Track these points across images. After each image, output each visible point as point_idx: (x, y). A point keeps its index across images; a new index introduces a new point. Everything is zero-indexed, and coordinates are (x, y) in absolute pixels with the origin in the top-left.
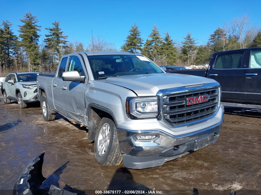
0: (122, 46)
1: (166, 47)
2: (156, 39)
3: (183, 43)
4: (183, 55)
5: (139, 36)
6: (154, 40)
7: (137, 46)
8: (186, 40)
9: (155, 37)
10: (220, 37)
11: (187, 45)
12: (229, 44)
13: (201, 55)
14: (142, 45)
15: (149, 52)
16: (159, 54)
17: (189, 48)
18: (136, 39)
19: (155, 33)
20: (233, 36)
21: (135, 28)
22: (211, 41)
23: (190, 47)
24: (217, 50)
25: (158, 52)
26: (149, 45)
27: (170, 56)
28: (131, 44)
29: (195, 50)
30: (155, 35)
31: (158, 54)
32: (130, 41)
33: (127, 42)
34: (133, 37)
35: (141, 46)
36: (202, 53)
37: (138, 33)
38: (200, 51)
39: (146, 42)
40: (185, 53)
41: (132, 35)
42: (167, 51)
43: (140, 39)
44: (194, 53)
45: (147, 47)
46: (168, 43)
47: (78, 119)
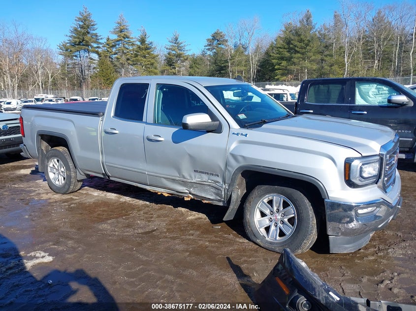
0: (61, 44)
1: (143, 53)
2: (124, 38)
3: (167, 49)
4: (168, 68)
5: (94, 30)
6: (121, 40)
7: (92, 47)
8: (171, 44)
9: (123, 35)
10: (220, 44)
11: (174, 52)
12: (235, 56)
13: (196, 69)
14: (101, 46)
15: (112, 59)
16: (131, 63)
17: (177, 57)
18: (89, 36)
19: (122, 28)
20: (240, 44)
21: (85, 14)
22: (207, 49)
23: (179, 56)
24: (219, 64)
25: (128, 59)
26: (113, 46)
27: (149, 68)
28: (80, 42)
29: (187, 61)
30: (121, 31)
31: (129, 64)
32: (78, 38)
33: (70, 38)
34: (83, 31)
35: (98, 47)
36: (197, 66)
37: (92, 25)
38: (195, 63)
39: (106, 41)
40: (171, 65)
41: (82, 27)
42: (145, 60)
43: (97, 36)
44: (184, 66)
45: (109, 50)
46: (144, 47)
47: (185, 188)
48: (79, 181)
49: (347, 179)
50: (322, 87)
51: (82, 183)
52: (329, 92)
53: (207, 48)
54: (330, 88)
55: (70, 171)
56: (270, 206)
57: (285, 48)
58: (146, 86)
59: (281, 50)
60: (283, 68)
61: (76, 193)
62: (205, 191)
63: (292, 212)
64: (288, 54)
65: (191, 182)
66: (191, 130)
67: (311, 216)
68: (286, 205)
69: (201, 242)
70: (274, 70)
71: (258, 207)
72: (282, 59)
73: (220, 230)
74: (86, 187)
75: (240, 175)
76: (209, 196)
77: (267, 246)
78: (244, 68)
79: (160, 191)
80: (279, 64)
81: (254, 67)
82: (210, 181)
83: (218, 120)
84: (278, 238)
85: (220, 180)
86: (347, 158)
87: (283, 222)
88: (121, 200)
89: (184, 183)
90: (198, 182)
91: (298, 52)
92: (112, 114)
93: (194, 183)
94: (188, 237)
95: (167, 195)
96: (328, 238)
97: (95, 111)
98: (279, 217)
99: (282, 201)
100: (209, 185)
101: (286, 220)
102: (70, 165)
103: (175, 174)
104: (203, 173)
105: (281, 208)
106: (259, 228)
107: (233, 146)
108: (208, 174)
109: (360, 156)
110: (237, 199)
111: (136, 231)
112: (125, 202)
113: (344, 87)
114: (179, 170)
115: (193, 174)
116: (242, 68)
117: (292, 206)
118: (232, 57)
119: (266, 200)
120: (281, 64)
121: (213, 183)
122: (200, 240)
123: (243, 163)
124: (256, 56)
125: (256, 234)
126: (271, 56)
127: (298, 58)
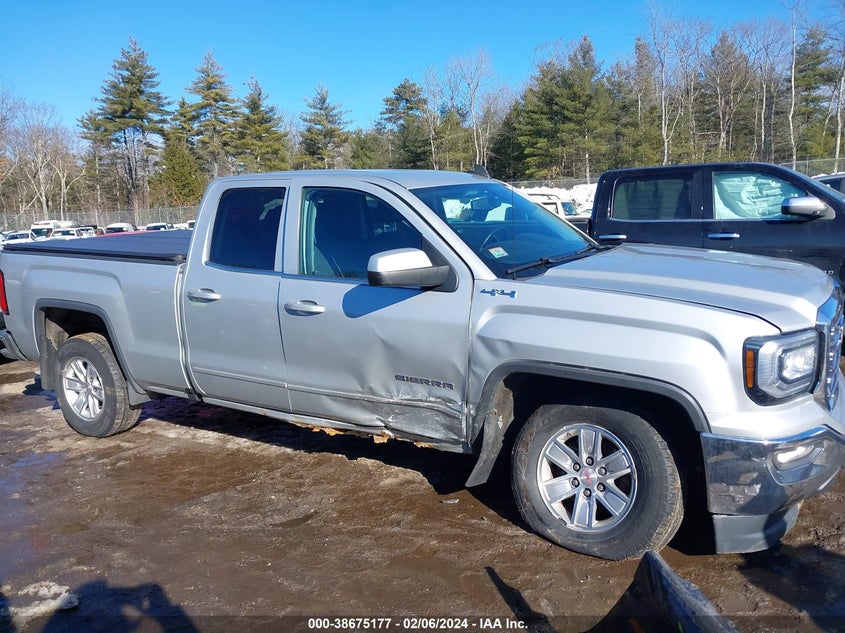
0: (86, 116)
1: (257, 131)
2: (216, 101)
3: (305, 120)
4: (308, 158)
5: (153, 86)
6: (210, 105)
7: (150, 120)
8: (313, 111)
9: (212, 95)
10: (412, 109)
11: (319, 127)
12: (443, 130)
13: (365, 159)
14: (168, 118)
15: (192, 144)
16: (232, 150)
17: (325, 136)
18: (143, 98)
19: (211, 81)
20: (453, 106)
21: (133, 55)
22: (386, 119)
23: (329, 134)
24: (412, 148)
25: (225, 144)
26: (194, 118)
27: (270, 160)
28: (124, 112)
29: (346, 144)
30: (209, 87)
31: (227, 152)
32: (121, 103)
33: (104, 104)
34: (129, 88)
35: (163, 121)
36: (368, 153)
37: (149, 77)
38: (362, 149)
39: (178, 108)
40: (313, 153)
41: (127, 81)
42: (260, 143)
43: (159, 98)
44: (340, 155)
45: (185, 126)
46: (259, 118)
47: (375, 417)
48: (133, 408)
49: (750, 386)
50: (642, 185)
51: (140, 411)
52: (656, 194)
53: (386, 116)
54: (660, 187)
55: (113, 385)
56: (572, 452)
57: (542, 113)
58: (280, 192)
59: (535, 116)
60: (541, 152)
61: (127, 435)
62: (422, 421)
63: (624, 462)
64: (548, 125)
65: (389, 403)
66: (388, 286)
67: (669, 471)
68: (608, 448)
69: (420, 541)
70: (522, 157)
71: (545, 455)
72: (539, 133)
73: (459, 508)
74: (150, 419)
75: (502, 383)
76: (431, 432)
77: (569, 543)
78: (464, 155)
79: (316, 423)
80: (532, 145)
81: (482, 152)
82: (432, 399)
83: (445, 262)
84: (595, 523)
85: (455, 395)
86: (748, 339)
87: (604, 488)
88: (229, 446)
89: (373, 406)
90: (405, 402)
91: (570, 120)
92: (205, 257)
93: (397, 404)
94: (389, 529)
95: (333, 433)
96: (712, 519)
97: (166, 253)
98: (595, 475)
99: (600, 439)
100: (431, 409)
101: (611, 482)
102: (113, 372)
103: (353, 387)
104: (415, 381)
105: (599, 455)
106: (550, 503)
107: (484, 319)
108: (427, 382)
109: (777, 332)
110: (496, 439)
111: (269, 520)
112: (238, 450)
113: (689, 183)
114: (361, 378)
115: (393, 385)
116: (460, 155)
117: (623, 449)
118: (438, 134)
119: (561, 439)
120: (536, 143)
121: (438, 403)
122: (416, 535)
123: (508, 357)
124: (485, 130)
125: (544, 517)
126: (515, 129)
127: (570, 132)
